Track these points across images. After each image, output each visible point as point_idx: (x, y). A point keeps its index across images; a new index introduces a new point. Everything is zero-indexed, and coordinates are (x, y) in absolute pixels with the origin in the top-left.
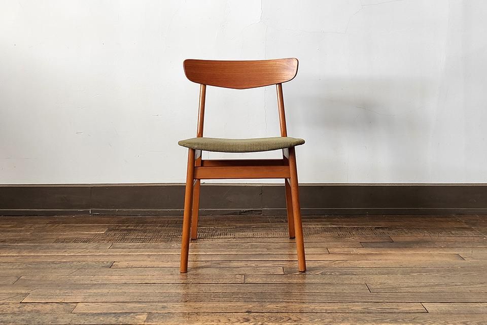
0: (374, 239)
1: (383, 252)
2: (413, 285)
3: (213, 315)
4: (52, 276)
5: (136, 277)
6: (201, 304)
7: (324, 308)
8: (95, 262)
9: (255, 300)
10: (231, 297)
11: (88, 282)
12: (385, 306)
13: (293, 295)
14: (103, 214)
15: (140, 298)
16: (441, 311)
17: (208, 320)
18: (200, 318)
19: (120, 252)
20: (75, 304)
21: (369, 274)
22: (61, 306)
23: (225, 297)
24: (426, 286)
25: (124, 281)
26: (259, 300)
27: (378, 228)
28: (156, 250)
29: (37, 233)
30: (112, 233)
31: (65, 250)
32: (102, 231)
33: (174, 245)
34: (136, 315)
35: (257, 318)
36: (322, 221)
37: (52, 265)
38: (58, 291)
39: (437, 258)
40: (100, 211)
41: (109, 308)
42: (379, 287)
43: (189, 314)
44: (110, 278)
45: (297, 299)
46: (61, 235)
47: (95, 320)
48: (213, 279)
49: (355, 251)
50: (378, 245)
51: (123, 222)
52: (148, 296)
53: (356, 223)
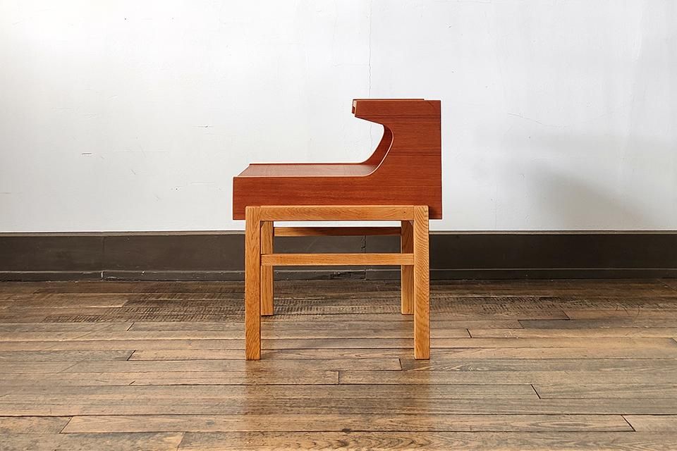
0: (539, 315)
1: (555, 336)
2: (606, 386)
3: (289, 435)
4: (35, 373)
5: (166, 375)
6: (270, 418)
7: (467, 423)
8: (105, 352)
9: (355, 411)
10: (317, 406)
11: (92, 383)
12: (565, 421)
13: (416, 402)
14: (121, 278)
15: (172, 408)
16: (656, 428)
17: (281, 444)
18: (269, 440)
19: (145, 337)
20: (67, 419)
21: (536, 369)
22: (44, 422)
23: (309, 407)
24: (628, 389)
25: (148, 382)
26: (362, 411)
27: (545, 298)
28: (201, 332)
29: (19, 308)
30: (134, 307)
31: (59, 333)
32: (118, 304)
33: (230, 324)
34: (165, 437)
35: (360, 441)
36: (457, 288)
37: (36, 356)
38: (41, 398)
39: (640, 345)
40: (118, 273)
41: (124, 424)
42: (552, 390)
43: (250, 434)
44: (127, 376)
45: (423, 410)
46: (54, 310)
47: (99, 444)
48: (289, 378)
49: (511, 333)
50: (546, 324)
51: (152, 290)
52: (186, 404)
53: (512, 292)
